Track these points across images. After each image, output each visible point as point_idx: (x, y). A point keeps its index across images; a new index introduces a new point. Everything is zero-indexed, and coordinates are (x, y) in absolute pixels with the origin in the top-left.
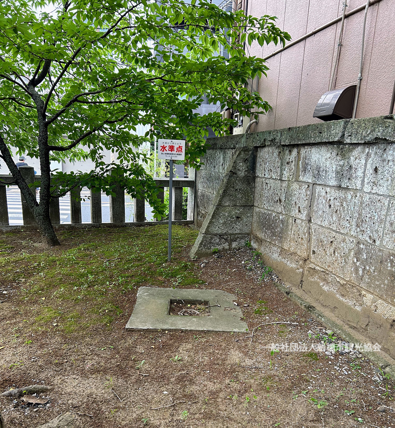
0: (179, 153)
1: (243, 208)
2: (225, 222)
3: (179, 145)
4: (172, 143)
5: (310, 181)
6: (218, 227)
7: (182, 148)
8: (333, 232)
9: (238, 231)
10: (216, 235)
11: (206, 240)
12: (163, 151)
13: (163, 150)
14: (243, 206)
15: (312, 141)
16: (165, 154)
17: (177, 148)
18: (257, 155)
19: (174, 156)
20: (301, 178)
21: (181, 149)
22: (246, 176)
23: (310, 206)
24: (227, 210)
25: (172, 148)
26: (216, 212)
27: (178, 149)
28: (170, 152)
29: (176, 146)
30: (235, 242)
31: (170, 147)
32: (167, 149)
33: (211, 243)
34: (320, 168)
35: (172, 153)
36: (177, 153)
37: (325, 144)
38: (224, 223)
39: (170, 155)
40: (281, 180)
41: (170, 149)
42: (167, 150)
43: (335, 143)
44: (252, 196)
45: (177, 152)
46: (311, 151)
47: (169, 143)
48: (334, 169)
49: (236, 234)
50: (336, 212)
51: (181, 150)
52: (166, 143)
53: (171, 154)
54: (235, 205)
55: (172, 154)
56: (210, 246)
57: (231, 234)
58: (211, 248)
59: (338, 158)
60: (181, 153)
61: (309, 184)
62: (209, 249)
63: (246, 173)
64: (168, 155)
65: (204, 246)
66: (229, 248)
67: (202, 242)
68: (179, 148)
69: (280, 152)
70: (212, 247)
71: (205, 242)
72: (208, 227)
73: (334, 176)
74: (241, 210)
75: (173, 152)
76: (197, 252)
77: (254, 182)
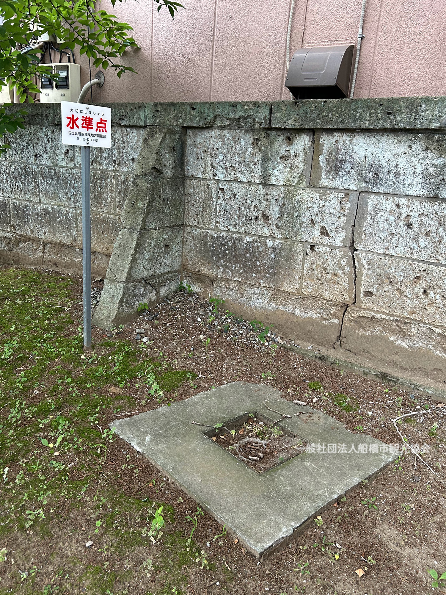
0: (101, 133)
1: (171, 229)
2: (151, 256)
3: (101, 116)
4: (88, 111)
5: (352, 187)
6: (143, 267)
7: (105, 124)
8: (421, 264)
9: (167, 269)
10: (139, 281)
11: (128, 293)
12: (72, 128)
13: (71, 125)
14: (172, 227)
15: (366, 124)
16: (76, 133)
17: (98, 123)
18: (186, 141)
19: (92, 138)
20: (324, 182)
21: (103, 126)
22: (174, 177)
23: (354, 226)
24: (153, 235)
25: (88, 122)
26: (140, 240)
27: (99, 125)
28: (84, 131)
29: (96, 120)
30: (163, 288)
31: (85, 120)
32: (79, 122)
33: (134, 296)
34: (379, 168)
35: (88, 132)
36: (98, 133)
37: (393, 131)
38: (151, 259)
39: (86, 137)
40: (266, 184)
41: (84, 125)
42: (80, 126)
43: (421, 132)
44: (181, 210)
45: (97, 130)
46: (351, 140)
47: (83, 112)
48: (419, 171)
49: (165, 273)
50: (427, 234)
51: (105, 127)
52: (77, 111)
53: (86, 134)
54: (163, 227)
55: (89, 135)
56: (134, 302)
57: (159, 276)
58: (134, 304)
59: (429, 154)
60: (104, 133)
61: (347, 192)
62: (132, 307)
63: (174, 171)
64: (81, 137)
65: (126, 303)
66: (157, 298)
67: (123, 296)
68: (101, 123)
69: (258, 139)
70: (136, 303)
71: (126, 296)
72: (130, 268)
73: (420, 181)
74: (170, 233)
75: (91, 131)
76: (116, 317)
77: (184, 186)
